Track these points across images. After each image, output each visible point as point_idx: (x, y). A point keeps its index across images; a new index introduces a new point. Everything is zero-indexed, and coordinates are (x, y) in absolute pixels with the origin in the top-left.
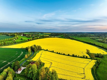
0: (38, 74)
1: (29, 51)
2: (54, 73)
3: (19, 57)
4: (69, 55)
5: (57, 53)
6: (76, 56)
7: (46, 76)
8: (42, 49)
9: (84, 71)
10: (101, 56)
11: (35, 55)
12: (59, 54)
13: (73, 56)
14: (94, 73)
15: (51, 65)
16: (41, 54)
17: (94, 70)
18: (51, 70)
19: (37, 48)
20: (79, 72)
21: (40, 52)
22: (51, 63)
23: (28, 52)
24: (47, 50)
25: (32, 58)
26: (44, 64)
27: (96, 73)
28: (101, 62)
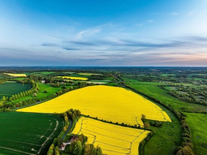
0: (83, 150)
1: (66, 120)
2: (98, 149)
3: (55, 129)
4: (117, 124)
5: (102, 121)
6: (126, 126)
7: (91, 153)
8: (82, 114)
9: (131, 146)
10: (158, 124)
11: (75, 125)
12: (105, 121)
13: (123, 125)
14: (142, 148)
15: (95, 139)
16: (82, 124)
17: (143, 145)
18: (95, 146)
19: (75, 114)
20: (125, 147)
21: (80, 120)
22: (95, 136)
23: (64, 121)
24: (88, 117)
25: (72, 130)
26: (87, 138)
27: (143, 147)
28: (155, 134)
